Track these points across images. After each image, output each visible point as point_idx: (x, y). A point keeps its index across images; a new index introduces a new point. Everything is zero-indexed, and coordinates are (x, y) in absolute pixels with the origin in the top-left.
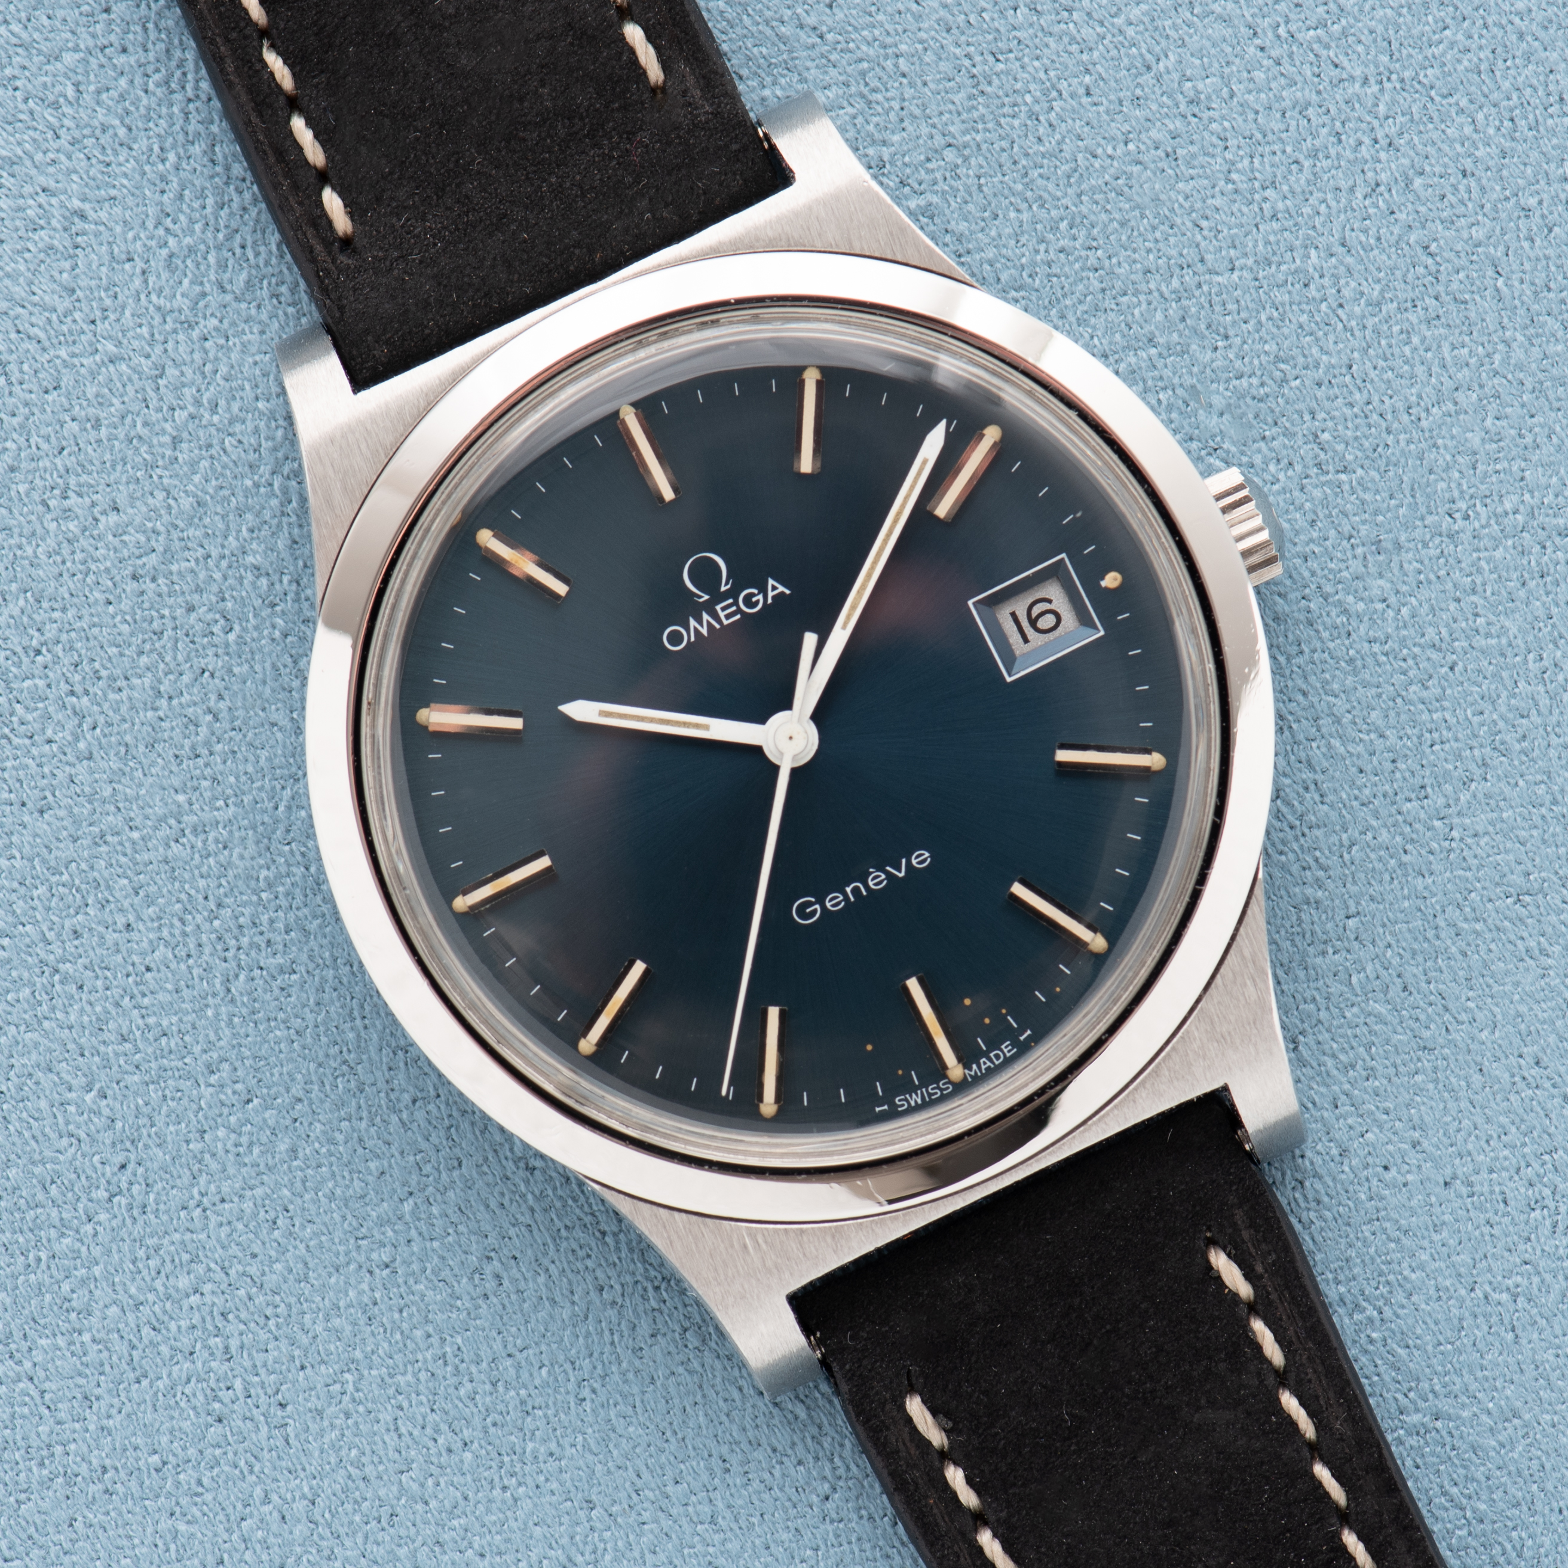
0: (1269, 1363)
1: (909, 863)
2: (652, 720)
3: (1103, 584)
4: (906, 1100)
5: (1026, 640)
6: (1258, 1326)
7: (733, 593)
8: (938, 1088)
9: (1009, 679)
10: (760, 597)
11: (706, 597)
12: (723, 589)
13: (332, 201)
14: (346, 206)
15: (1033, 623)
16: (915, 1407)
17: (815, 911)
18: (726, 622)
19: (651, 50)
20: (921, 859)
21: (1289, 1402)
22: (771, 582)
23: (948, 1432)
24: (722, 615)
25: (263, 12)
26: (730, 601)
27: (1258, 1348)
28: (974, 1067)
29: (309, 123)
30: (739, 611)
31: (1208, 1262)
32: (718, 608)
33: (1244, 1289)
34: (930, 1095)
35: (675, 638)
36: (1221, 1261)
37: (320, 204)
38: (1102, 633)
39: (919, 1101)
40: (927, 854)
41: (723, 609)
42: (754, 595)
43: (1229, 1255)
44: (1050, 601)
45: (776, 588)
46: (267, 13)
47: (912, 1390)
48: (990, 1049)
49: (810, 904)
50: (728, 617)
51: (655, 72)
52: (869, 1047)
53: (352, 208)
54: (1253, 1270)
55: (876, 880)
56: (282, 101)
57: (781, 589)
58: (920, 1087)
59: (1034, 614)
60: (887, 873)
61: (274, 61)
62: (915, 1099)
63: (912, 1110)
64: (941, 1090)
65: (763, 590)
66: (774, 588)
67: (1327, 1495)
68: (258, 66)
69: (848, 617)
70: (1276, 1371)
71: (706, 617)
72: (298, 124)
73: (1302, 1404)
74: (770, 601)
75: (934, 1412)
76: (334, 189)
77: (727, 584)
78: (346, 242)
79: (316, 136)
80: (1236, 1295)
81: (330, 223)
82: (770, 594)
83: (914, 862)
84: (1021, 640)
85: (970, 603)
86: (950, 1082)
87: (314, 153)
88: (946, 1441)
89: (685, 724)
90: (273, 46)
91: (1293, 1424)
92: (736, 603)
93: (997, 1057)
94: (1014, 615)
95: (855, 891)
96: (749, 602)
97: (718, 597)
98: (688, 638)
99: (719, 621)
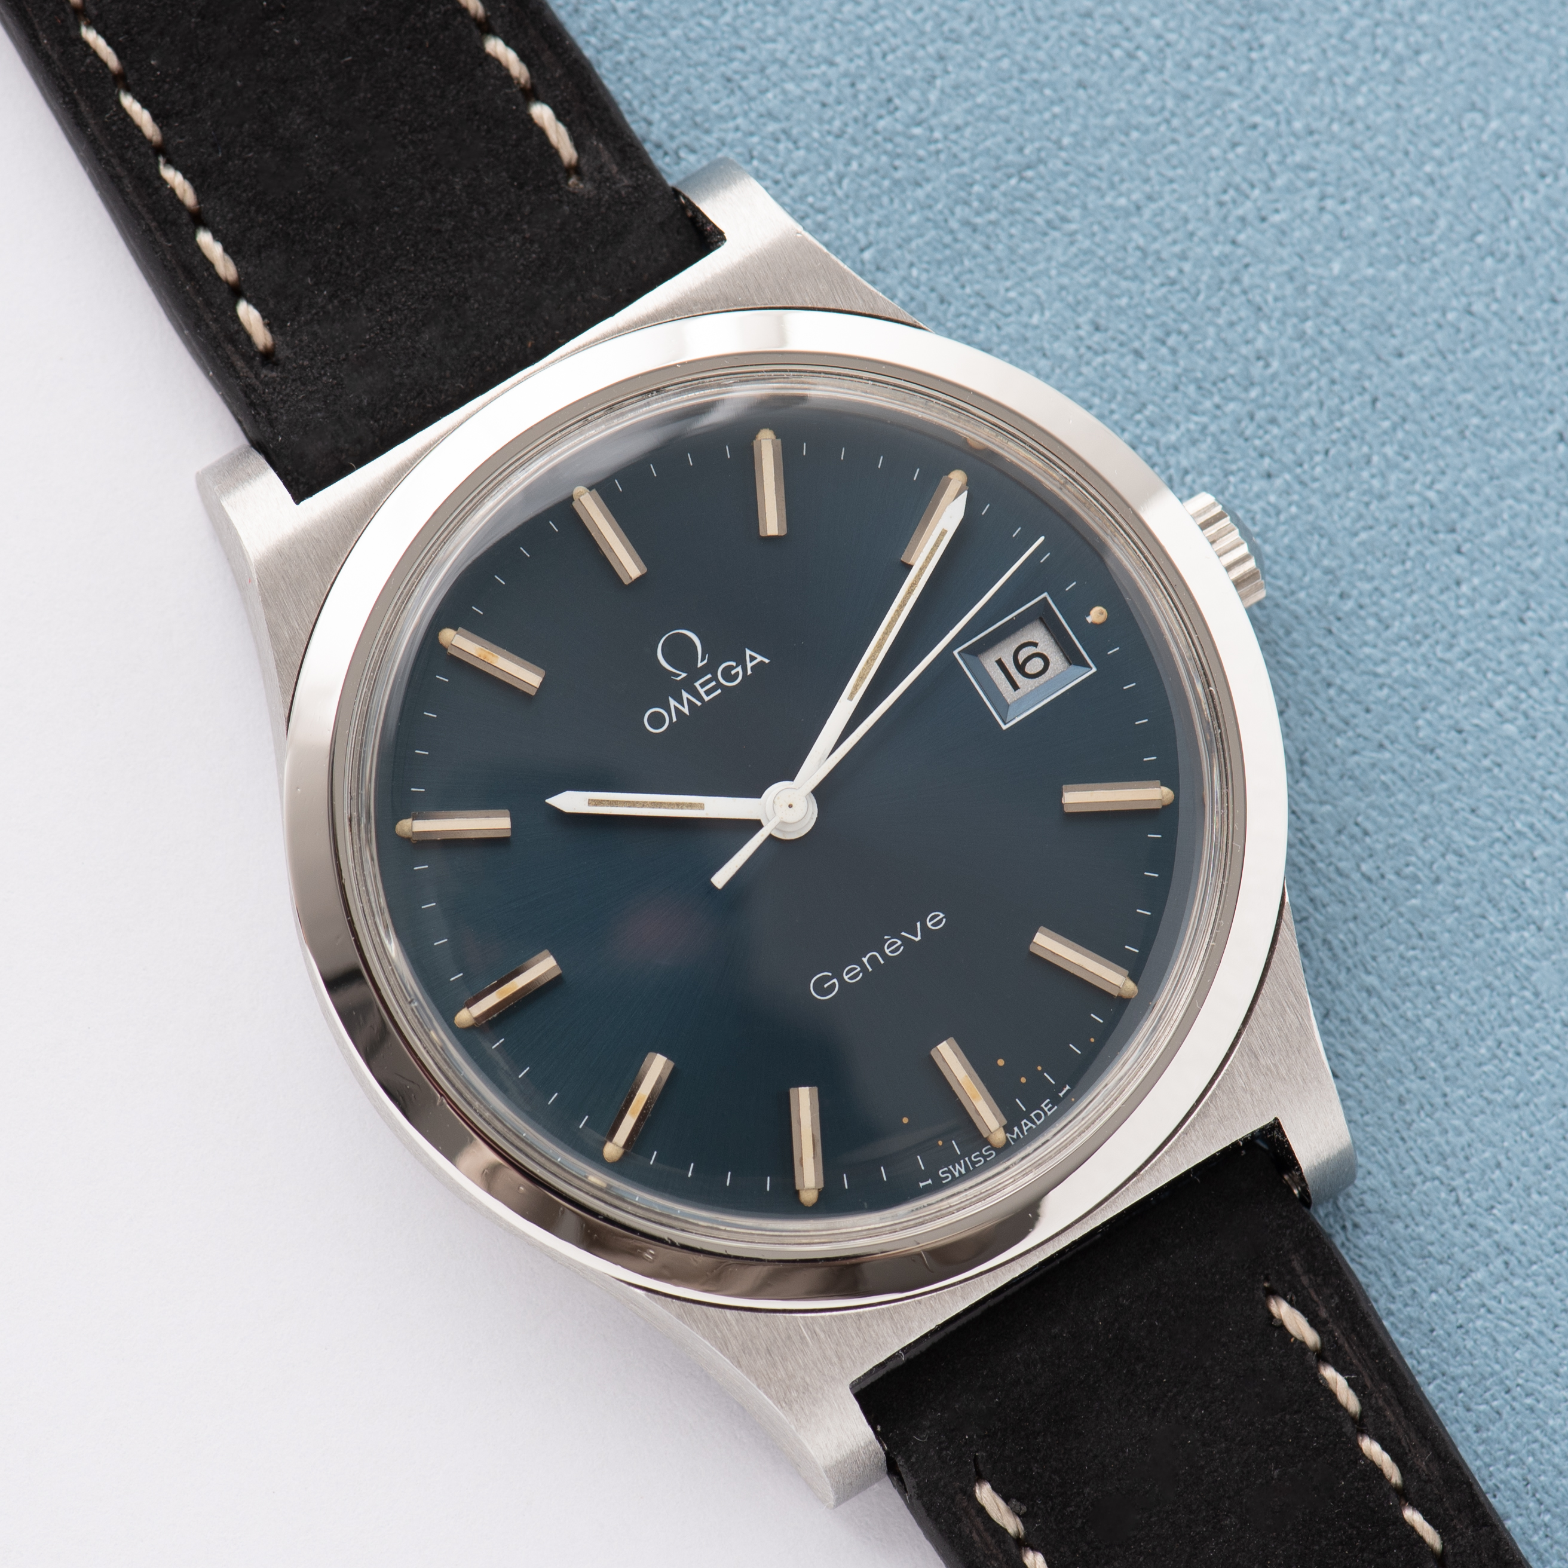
0: (1345, 1410)
1: (924, 926)
2: (644, 805)
3: (1089, 619)
4: (950, 1171)
5: (1015, 687)
6: (1329, 1373)
7: (711, 668)
8: (981, 1155)
9: (1004, 727)
10: (739, 669)
11: (684, 675)
12: (700, 665)
13: (248, 314)
14: (264, 317)
15: (1021, 668)
16: (985, 1494)
17: (833, 985)
18: (707, 699)
19: (562, 129)
20: (936, 920)
21: (1371, 1447)
22: (748, 652)
23: (1023, 1517)
24: (702, 691)
25: (157, 128)
26: (709, 676)
27: (1331, 1395)
28: (1016, 1129)
29: (217, 236)
30: (719, 685)
31: (1269, 1312)
32: (697, 684)
33: (1310, 1337)
34: (973, 1163)
36: (1283, 1310)
37: (236, 319)
38: (1094, 670)
39: (963, 1171)
40: (942, 915)
41: (702, 685)
42: (732, 668)
43: (1291, 1303)
44: (1035, 645)
45: (754, 658)
46: (161, 128)
47: (980, 1478)
48: (1031, 1109)
49: (827, 979)
50: (708, 693)
51: (567, 151)
52: (905, 1120)
53: (271, 321)
54: (1317, 1316)
55: (893, 947)
56: (185, 218)
57: (760, 658)
58: (962, 1157)
59: (1021, 660)
60: (902, 938)
61: (173, 177)
62: (959, 1169)
63: (955, 1181)
64: (985, 1157)
65: (742, 662)
66: (752, 659)
67: (1421, 1539)
68: (157, 184)
70: (1352, 1418)
71: (685, 695)
72: (205, 239)
73: (1385, 1448)
74: (749, 672)
75: (1006, 1499)
76: (249, 301)
77: (703, 660)
78: (268, 357)
79: (226, 250)
80: (1302, 1344)
81: (249, 338)
82: (749, 665)
83: (929, 924)
84: (1010, 688)
85: (956, 653)
86: (993, 1148)
87: (226, 268)
88: (1021, 1527)
90: (169, 162)
91: (1376, 1471)
92: (715, 678)
93: (1038, 1116)
94: (1000, 663)
95: (873, 960)
96: (728, 675)
97: (695, 674)
98: (669, 718)
99: (700, 698)
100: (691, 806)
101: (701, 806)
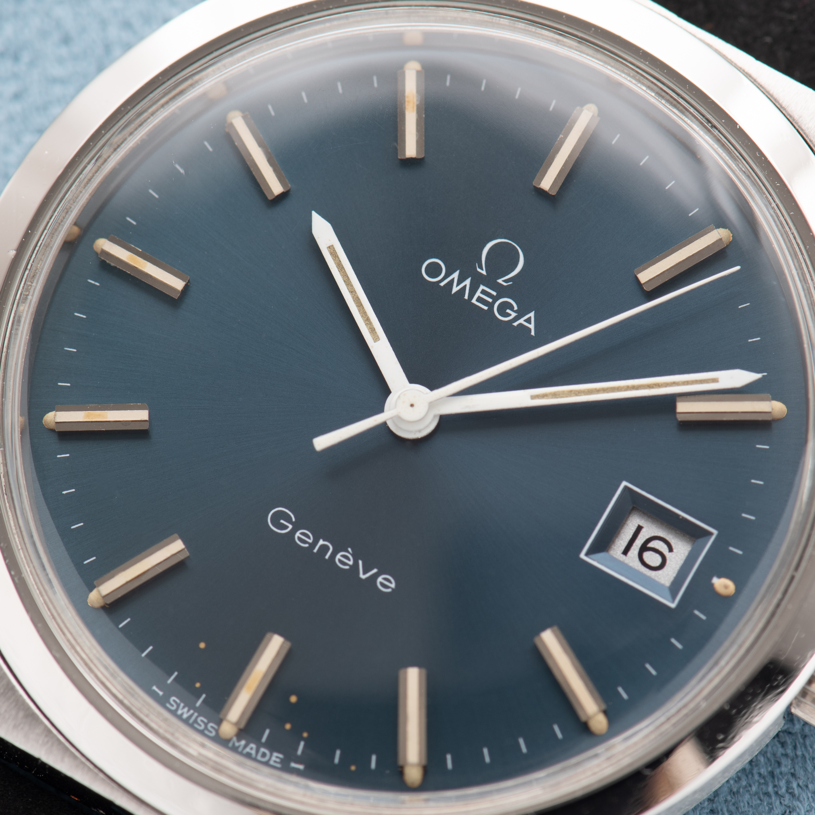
1: (376, 576)
2: (352, 291)
3: (715, 580)
4: (178, 705)
5: (626, 552)
7: (502, 291)
8: (206, 725)
9: (582, 556)
10: (514, 315)
11: (484, 272)
12: (500, 281)
15: (644, 548)
17: (286, 527)
18: (474, 301)
20: (387, 585)
22: (532, 315)
24: (478, 294)
26: (494, 293)
28: (243, 743)
30: (491, 305)
32: (482, 287)
34: (196, 721)
35: (434, 270)
38: (673, 605)
39: (185, 716)
40: (393, 585)
41: (483, 292)
42: (512, 308)
44: (671, 549)
48: (266, 745)
49: (289, 519)
50: (479, 300)
52: (202, 645)
55: (344, 559)
57: (532, 326)
58: (196, 710)
59: (651, 545)
60: (356, 565)
62: (185, 712)
63: (174, 713)
64: (206, 728)
65: (520, 314)
66: (528, 321)
69: (544, 396)
71: (468, 282)
74: (515, 324)
77: (504, 281)
82: (521, 321)
83: (380, 579)
84: (623, 548)
85: (624, 484)
86: (217, 731)
89: (367, 320)
92: (495, 299)
93: (264, 755)
94: (639, 529)
95: (324, 549)
96: (503, 309)
97: (490, 281)
98: (441, 279)
99: (471, 295)
100: (372, 330)
101: (376, 338)
